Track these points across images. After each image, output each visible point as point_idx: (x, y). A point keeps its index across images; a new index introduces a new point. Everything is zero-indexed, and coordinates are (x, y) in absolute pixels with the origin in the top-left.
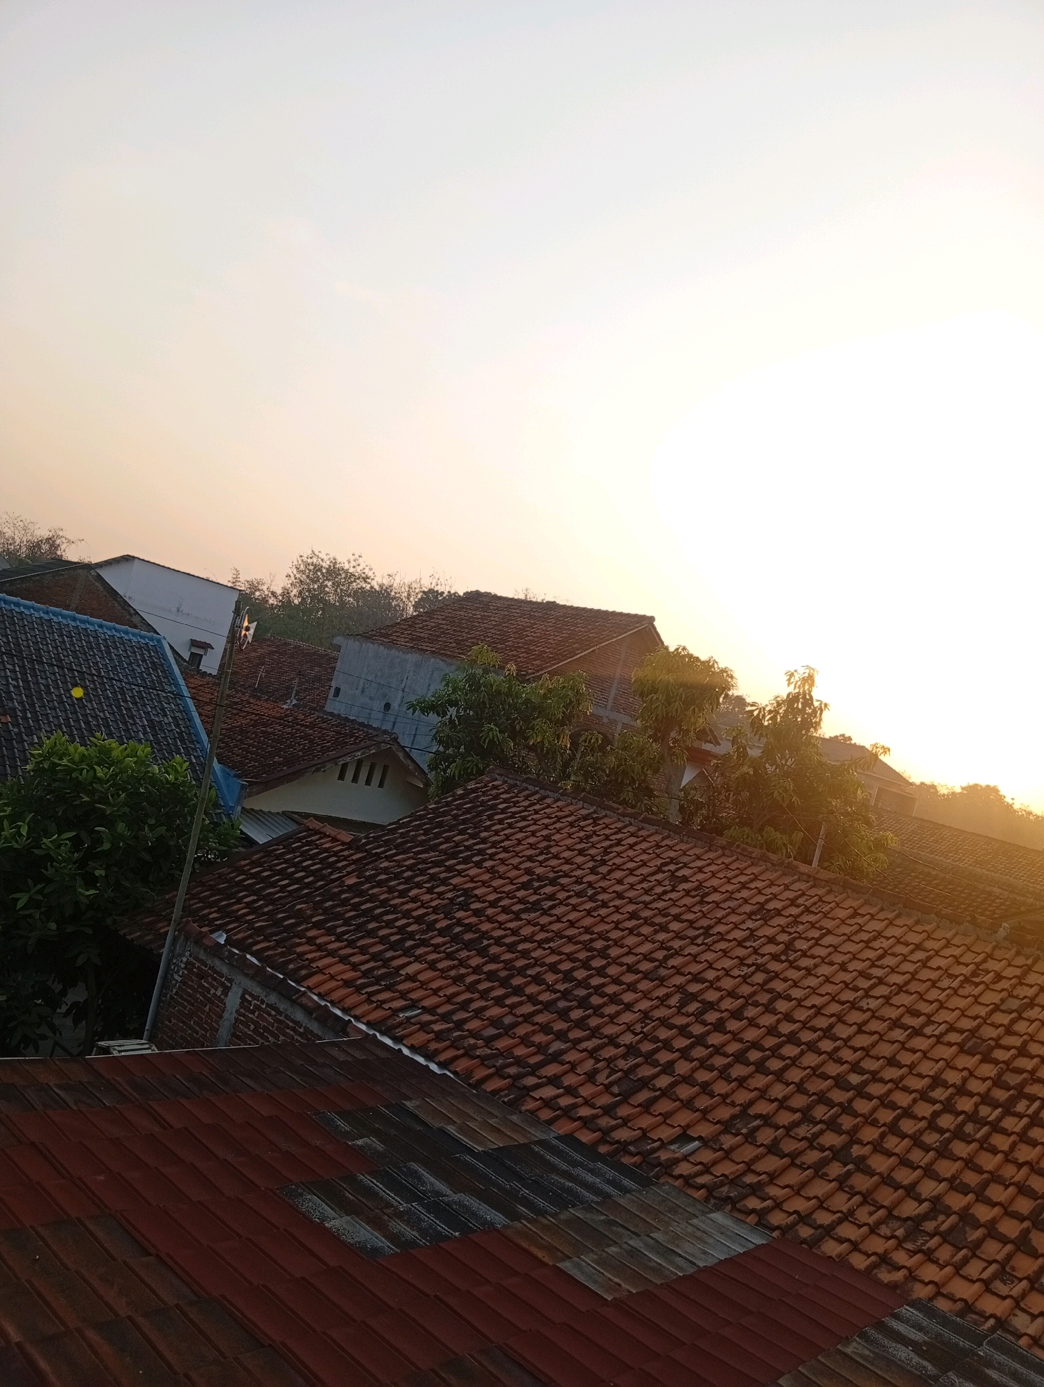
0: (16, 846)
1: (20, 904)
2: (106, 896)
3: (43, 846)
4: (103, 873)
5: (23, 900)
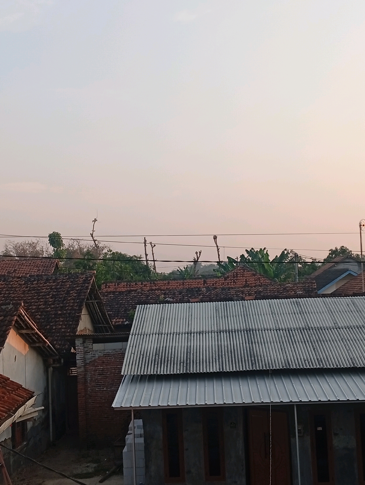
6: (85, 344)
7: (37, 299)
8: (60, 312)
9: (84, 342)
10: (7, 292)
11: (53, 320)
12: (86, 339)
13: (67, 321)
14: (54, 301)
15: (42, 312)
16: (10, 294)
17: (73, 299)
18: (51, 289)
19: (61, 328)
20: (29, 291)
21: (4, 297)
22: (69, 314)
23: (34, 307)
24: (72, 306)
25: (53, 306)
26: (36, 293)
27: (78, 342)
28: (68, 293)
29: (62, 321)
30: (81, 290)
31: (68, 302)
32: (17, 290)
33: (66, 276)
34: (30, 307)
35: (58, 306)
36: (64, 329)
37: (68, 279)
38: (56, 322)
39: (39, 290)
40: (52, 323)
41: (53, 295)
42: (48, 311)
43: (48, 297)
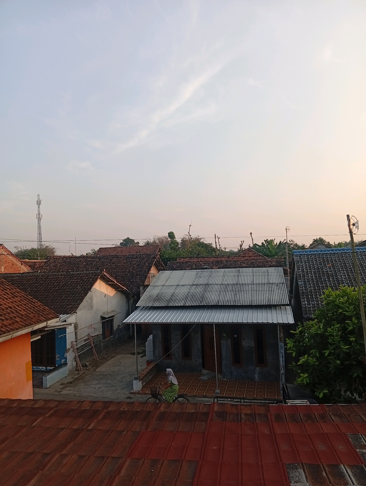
0: (319, 332)
1: (326, 355)
2: (356, 348)
3: (328, 331)
4: (354, 339)
5: (327, 352)
6: (145, 289)
7: (130, 266)
8: (139, 273)
9: (144, 288)
10: (117, 263)
11: (135, 277)
12: (145, 286)
13: (141, 277)
14: (137, 268)
15: (130, 273)
16: (118, 264)
17: (146, 267)
18: (137, 261)
19: (138, 281)
20: (127, 262)
21: (115, 265)
22: (143, 274)
23: (128, 270)
24: (145, 270)
25: (136, 270)
26: (130, 263)
27: (141, 288)
28: (145, 263)
29: (139, 278)
30: (151, 262)
31: (144, 268)
32: (122, 262)
33: (145, 255)
34: (126, 271)
35: (138, 270)
36: (139, 281)
37: (146, 257)
38: (136, 278)
39: (132, 262)
40: (134, 278)
41: (137, 264)
42: (133, 272)
43: (135, 265)
